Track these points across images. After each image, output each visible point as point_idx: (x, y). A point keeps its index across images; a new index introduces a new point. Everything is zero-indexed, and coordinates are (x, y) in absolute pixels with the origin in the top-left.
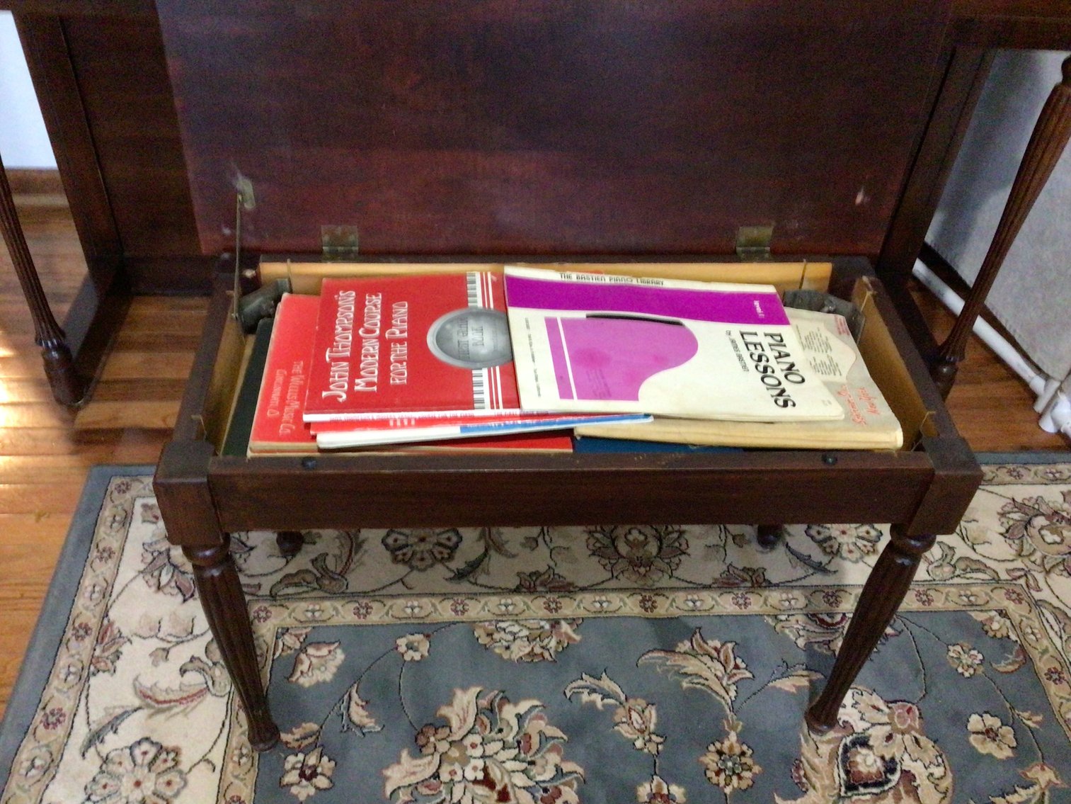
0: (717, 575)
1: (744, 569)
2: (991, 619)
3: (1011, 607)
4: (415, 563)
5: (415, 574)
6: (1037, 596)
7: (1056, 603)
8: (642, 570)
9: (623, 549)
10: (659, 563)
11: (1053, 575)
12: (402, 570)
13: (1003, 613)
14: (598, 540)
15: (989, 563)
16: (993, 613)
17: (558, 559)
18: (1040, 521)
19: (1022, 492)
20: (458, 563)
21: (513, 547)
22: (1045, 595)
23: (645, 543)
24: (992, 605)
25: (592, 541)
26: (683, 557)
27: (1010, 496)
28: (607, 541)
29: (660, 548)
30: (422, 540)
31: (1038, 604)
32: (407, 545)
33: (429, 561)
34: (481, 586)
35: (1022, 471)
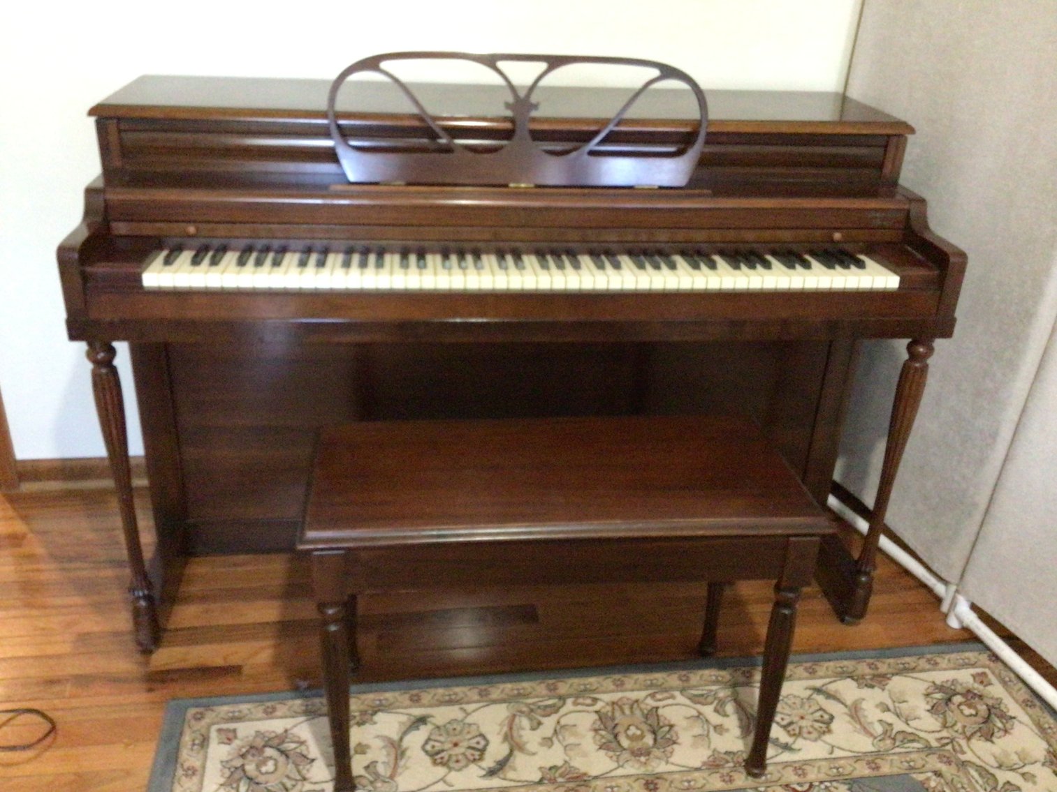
0: (705, 759)
1: (726, 753)
2: (928, 779)
3: (943, 768)
4: (452, 764)
5: (453, 773)
6: (963, 757)
7: (978, 762)
8: (643, 759)
9: (625, 743)
10: (656, 752)
11: (974, 741)
12: (441, 771)
13: (938, 774)
14: (603, 737)
15: (922, 734)
16: (930, 774)
17: (571, 753)
18: (958, 699)
19: (941, 677)
20: (489, 762)
21: (532, 747)
22: (968, 756)
23: (642, 737)
24: (928, 766)
25: (598, 737)
26: (675, 746)
27: (931, 680)
28: (611, 737)
29: (655, 740)
30: (456, 745)
31: (964, 764)
32: (443, 751)
33: (463, 763)
34: (511, 780)
35: (939, 660)
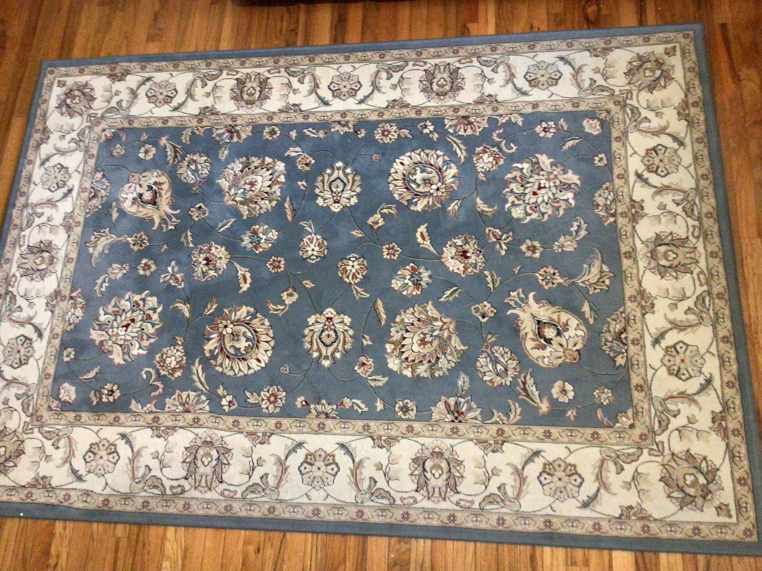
0: (65, 231)
1: (64, 220)
2: (106, 135)
3: (101, 127)
4: (29, 355)
5: (35, 355)
6: (99, 116)
7: (103, 110)
8: (55, 260)
9: (43, 266)
10: (53, 253)
11: (92, 106)
12: (32, 361)
13: (104, 130)
14: (36, 277)
15: (83, 127)
16: (103, 134)
17: (42, 294)
18: (68, 101)
19: (53, 102)
20: (34, 336)
21: (32, 312)
22: (100, 113)
23: (42, 257)
24: (99, 133)
25: (37, 279)
26: (53, 243)
27: (54, 108)
28: (38, 273)
29: (47, 252)
30: (19, 352)
31: (103, 117)
32: (20, 359)
33: (30, 349)
34: (47, 326)
35: (43, 98)
